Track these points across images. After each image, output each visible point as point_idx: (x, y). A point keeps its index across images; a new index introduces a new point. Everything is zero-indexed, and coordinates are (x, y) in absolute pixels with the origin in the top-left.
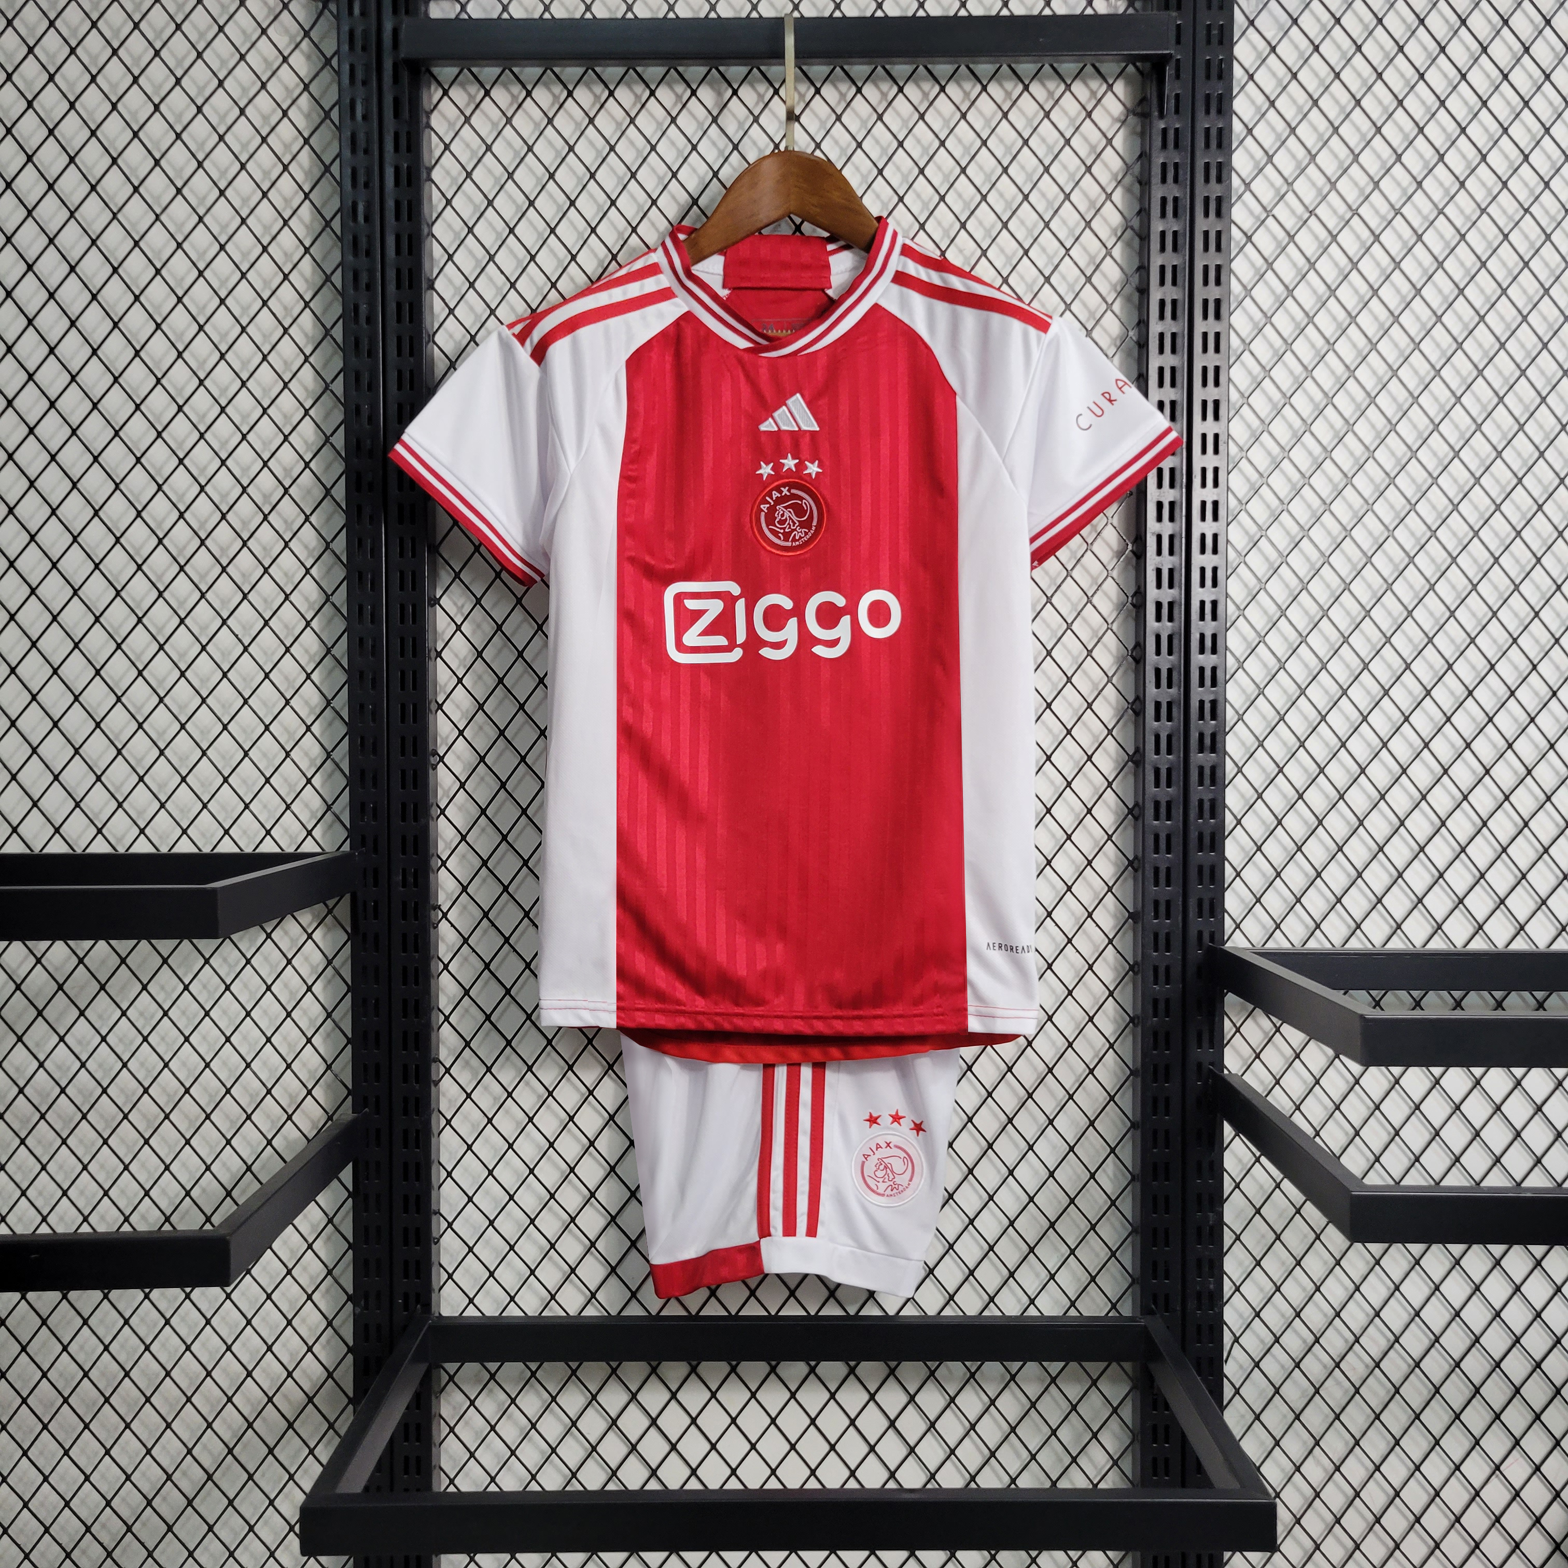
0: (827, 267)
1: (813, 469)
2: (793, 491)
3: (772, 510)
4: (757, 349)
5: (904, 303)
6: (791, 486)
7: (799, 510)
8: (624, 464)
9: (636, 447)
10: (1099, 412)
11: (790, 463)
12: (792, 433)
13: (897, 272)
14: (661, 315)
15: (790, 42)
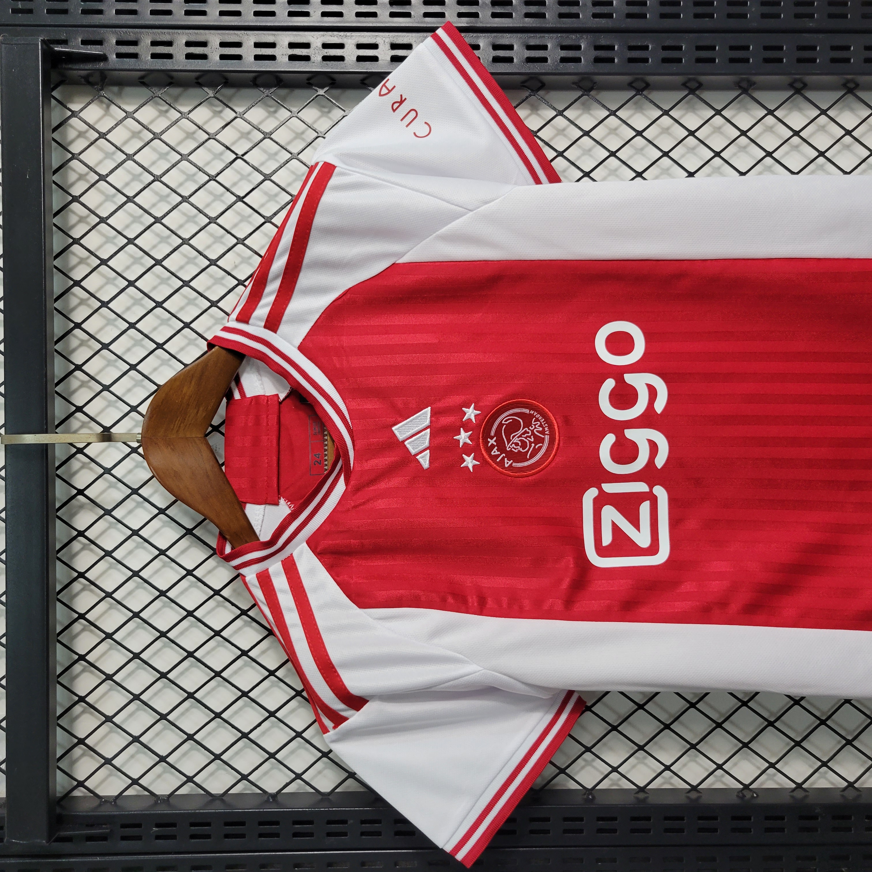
0: (257, 398)
1: (471, 413)
2: (492, 433)
3: (511, 455)
4: (347, 470)
5: (299, 319)
6: (487, 435)
7: (513, 427)
8: (467, 611)
9: (450, 600)
10: (413, 114)
11: (463, 437)
12: (433, 436)
13: (265, 327)
14: (312, 572)
15: (30, 439)
